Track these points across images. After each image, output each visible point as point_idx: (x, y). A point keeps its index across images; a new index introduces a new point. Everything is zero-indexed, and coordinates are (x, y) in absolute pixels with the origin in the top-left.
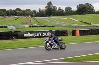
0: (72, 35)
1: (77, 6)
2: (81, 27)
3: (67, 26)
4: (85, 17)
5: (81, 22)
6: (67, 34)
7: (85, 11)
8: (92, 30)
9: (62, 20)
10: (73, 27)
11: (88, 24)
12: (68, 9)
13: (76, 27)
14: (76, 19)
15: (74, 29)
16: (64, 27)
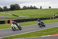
0: (8, 23)
1: (10, 6)
2: (13, 18)
3: (4, 18)
4: (15, 12)
5: (13, 15)
6: (5, 22)
7: (15, 8)
8: (19, 20)
9: (1, 14)
10: (8, 18)
11: (17, 16)
12: (5, 8)
13: (10, 18)
14: (10, 13)
15: (9, 19)
16: (3, 18)
